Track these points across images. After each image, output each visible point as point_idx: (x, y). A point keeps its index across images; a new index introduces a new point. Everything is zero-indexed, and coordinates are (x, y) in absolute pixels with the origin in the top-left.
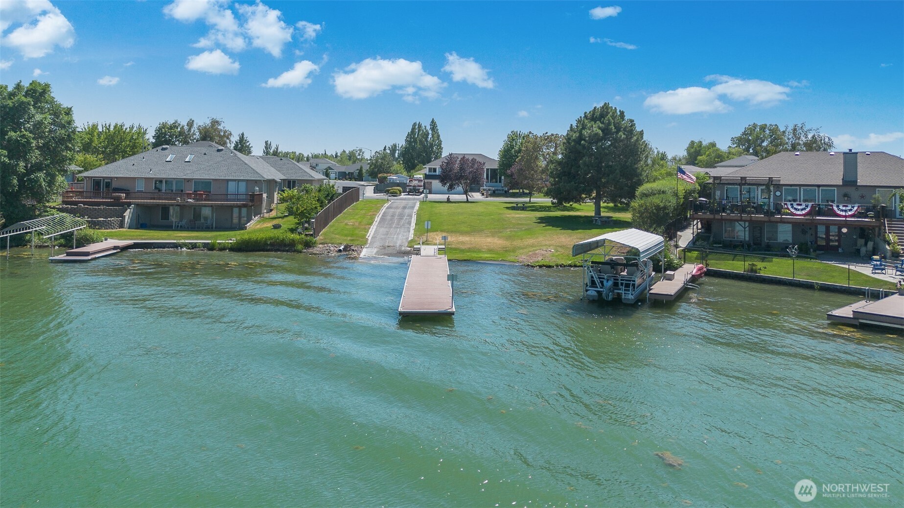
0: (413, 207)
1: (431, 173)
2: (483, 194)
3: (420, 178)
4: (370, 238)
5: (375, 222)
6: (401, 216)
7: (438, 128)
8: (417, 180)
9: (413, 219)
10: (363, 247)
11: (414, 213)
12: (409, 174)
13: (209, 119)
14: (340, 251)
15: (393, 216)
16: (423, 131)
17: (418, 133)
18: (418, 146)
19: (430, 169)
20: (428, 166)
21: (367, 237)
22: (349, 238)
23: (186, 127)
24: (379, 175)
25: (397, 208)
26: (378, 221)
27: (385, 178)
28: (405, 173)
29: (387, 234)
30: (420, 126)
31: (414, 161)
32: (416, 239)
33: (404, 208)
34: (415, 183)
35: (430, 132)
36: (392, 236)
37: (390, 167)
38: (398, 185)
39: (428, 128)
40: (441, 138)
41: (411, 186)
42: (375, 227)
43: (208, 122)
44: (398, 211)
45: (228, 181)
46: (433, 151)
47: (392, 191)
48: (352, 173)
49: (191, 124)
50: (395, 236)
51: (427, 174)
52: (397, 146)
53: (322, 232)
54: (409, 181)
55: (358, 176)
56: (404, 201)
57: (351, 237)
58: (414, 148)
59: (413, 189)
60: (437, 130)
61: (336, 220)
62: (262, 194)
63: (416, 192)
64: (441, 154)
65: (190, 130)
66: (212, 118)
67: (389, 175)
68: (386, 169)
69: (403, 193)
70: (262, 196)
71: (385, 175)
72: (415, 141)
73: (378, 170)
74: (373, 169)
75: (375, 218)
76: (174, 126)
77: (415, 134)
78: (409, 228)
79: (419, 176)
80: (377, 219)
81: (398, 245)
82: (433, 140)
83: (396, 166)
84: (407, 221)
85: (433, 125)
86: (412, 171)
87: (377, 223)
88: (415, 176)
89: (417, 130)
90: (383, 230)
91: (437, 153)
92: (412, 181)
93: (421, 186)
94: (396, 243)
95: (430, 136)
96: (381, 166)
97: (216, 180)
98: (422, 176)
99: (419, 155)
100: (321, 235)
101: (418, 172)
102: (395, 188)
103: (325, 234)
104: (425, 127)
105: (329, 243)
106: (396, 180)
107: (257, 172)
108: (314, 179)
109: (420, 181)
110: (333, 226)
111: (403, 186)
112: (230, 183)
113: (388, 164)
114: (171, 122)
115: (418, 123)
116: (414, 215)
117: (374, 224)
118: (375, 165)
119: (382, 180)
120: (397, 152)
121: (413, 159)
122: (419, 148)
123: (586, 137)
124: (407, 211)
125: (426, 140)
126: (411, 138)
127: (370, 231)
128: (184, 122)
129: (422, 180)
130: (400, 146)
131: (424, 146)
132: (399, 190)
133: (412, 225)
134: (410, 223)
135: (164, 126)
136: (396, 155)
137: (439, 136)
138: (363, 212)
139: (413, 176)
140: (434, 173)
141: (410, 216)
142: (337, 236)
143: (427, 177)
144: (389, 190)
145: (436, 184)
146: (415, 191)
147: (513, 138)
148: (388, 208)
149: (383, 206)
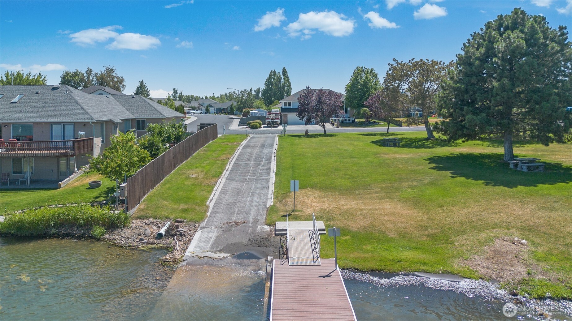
0: (271, 145)
1: (286, 107)
2: (333, 125)
3: (277, 111)
4: (212, 205)
5: (225, 171)
6: (259, 158)
7: (288, 74)
8: (275, 113)
9: (272, 164)
10: (197, 225)
11: (273, 155)
12: (269, 108)
13: (105, 67)
14: (160, 236)
15: (249, 160)
16: (277, 76)
17: (274, 78)
18: (274, 87)
19: (285, 104)
20: (283, 101)
21: (208, 203)
22: (182, 206)
23: (85, 75)
24: (244, 110)
25: (254, 147)
26: (230, 169)
27: (248, 112)
28: (265, 107)
29: (238, 195)
30: (275, 73)
31: (272, 99)
32: (279, 205)
33: (263, 146)
34: (273, 116)
35: (282, 77)
36: (244, 199)
37: (252, 103)
38: (259, 118)
39: (281, 74)
40: (291, 81)
41: (269, 119)
42: (224, 180)
43: (103, 70)
44: (256, 151)
45: (52, 124)
46: (285, 91)
47: (253, 124)
48: (226, 109)
49: (89, 71)
50: (249, 199)
51: (283, 108)
52: (260, 89)
53: (147, 195)
54: (268, 115)
55: (230, 111)
56: (262, 136)
57: (186, 203)
58: (271, 89)
59: (272, 121)
60: (287, 75)
61: (178, 170)
62: (92, 139)
63: (274, 124)
64: (291, 93)
65: (88, 77)
66: (106, 67)
67: (252, 109)
68: (249, 105)
69: (263, 125)
70: (93, 142)
71: (249, 109)
72: (272, 84)
73: (244, 105)
74: (240, 105)
75: (227, 164)
76: (76, 74)
77: (272, 79)
78: (268, 181)
79: (276, 110)
80: (229, 166)
81: (251, 220)
82: (285, 83)
83: (258, 102)
84: (265, 168)
85: (284, 71)
86: (270, 106)
87: (228, 173)
88: (273, 110)
89: (273, 76)
90: (234, 185)
91: (288, 92)
92: (270, 114)
93: (278, 119)
94: (248, 214)
95: (282, 80)
96: (245, 103)
97: (38, 123)
98: (278, 110)
99: (275, 94)
100: (144, 201)
101: (275, 106)
102: (256, 121)
103: (149, 200)
104: (279, 73)
105: (150, 217)
106: (257, 113)
107: (87, 113)
108: (164, 117)
109: (277, 114)
110: (168, 181)
111: (262, 118)
112: (54, 126)
113: (251, 101)
114: (73, 71)
115: (273, 71)
116: (273, 157)
117: (223, 174)
118: (241, 102)
119: (246, 114)
120: (260, 93)
121: (270, 97)
122: (275, 89)
123: (499, 52)
124: (266, 151)
125: (280, 83)
126: (269, 82)
127: (215, 189)
128: (84, 71)
129: (279, 114)
130: (262, 90)
131: (279, 88)
132: (259, 123)
133: (271, 176)
134: (268, 172)
135: (67, 74)
136: (260, 95)
137: (288, 80)
138: (215, 154)
139: (271, 110)
140: (289, 107)
141: (269, 159)
142: (166, 202)
143: (283, 110)
144: (251, 123)
145: (292, 116)
146: (272, 124)
147: (358, 73)
148: (246, 147)
149: (240, 144)
